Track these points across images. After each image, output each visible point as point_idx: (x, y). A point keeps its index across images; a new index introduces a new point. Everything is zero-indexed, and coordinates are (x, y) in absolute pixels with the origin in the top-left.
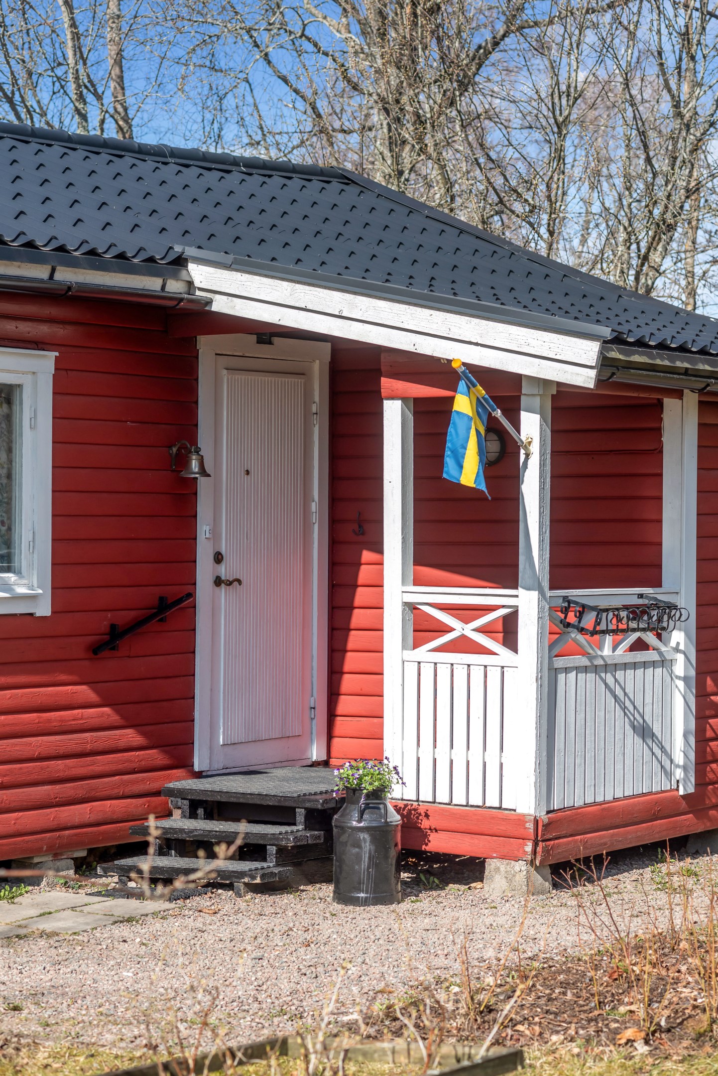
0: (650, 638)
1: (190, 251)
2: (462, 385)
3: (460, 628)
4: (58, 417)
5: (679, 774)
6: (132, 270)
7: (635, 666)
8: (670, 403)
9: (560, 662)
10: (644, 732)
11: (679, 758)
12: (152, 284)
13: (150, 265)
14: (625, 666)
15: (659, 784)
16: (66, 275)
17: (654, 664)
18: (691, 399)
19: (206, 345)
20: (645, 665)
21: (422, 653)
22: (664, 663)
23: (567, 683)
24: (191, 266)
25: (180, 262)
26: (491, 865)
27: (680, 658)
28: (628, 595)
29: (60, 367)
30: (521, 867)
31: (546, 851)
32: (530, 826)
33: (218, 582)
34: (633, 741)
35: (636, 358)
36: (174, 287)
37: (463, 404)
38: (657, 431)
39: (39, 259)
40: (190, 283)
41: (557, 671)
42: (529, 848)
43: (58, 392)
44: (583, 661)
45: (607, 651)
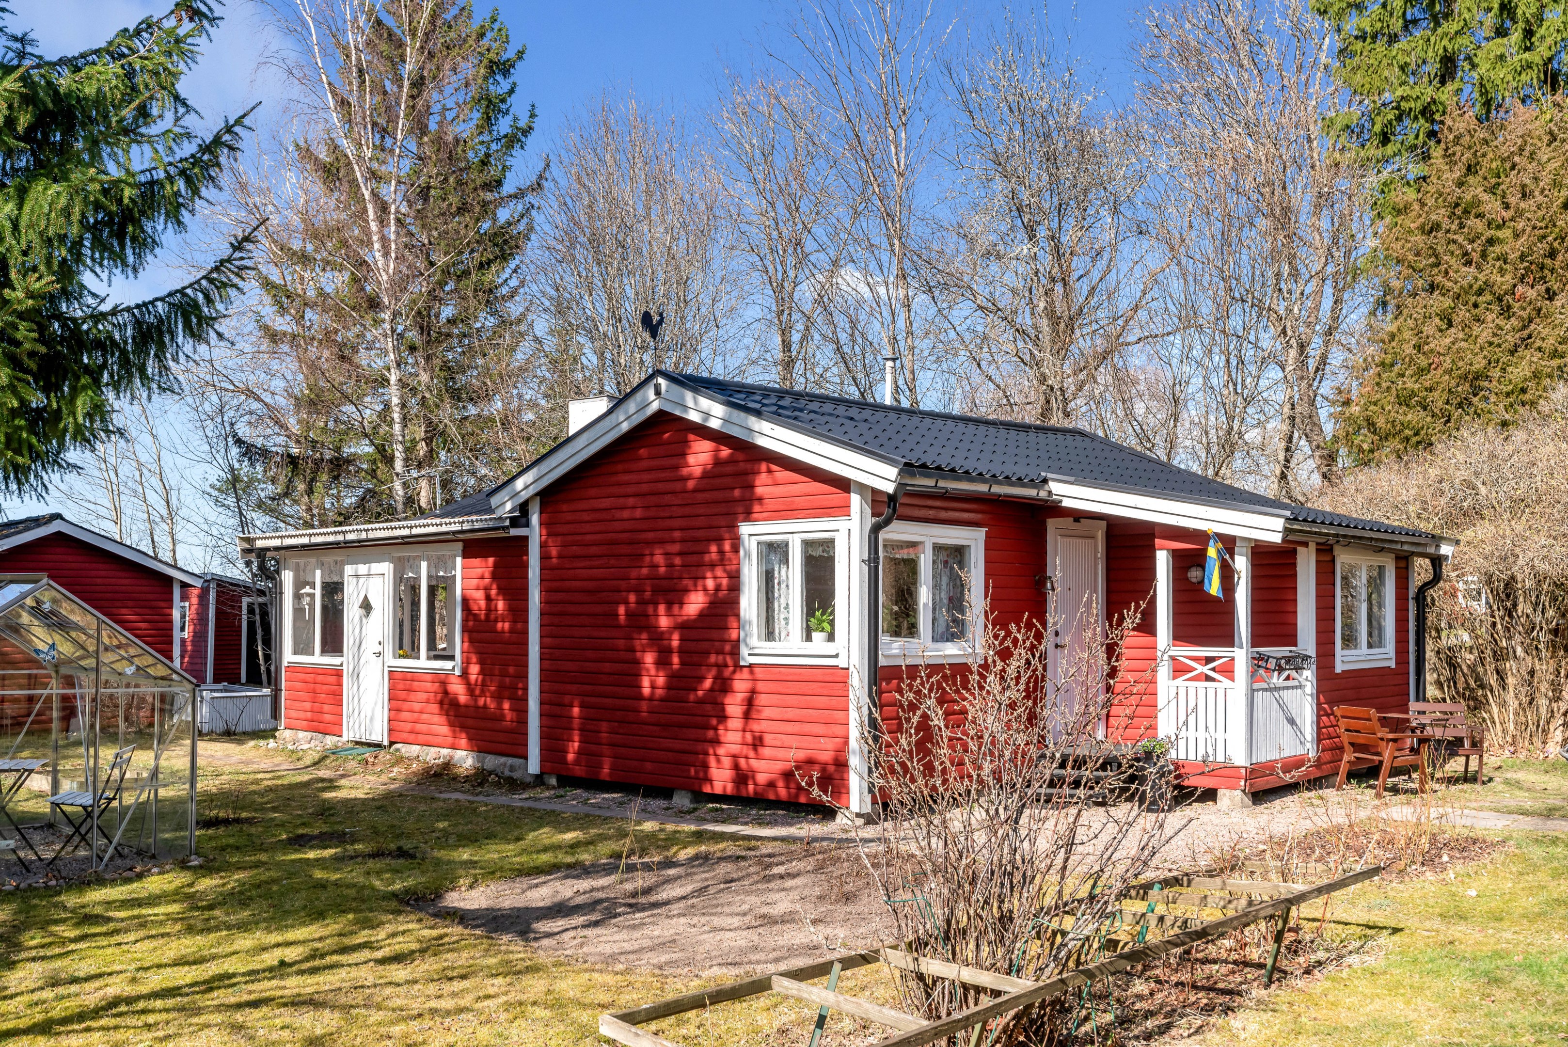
0: (1293, 674)
1: (1050, 475)
2: (1211, 542)
3: (1200, 669)
4: (987, 561)
5: (1309, 745)
6: (1024, 486)
7: (1288, 688)
8: (1301, 550)
9: (1256, 686)
10: (1291, 721)
11: (1309, 737)
12: (1033, 493)
13: (1032, 484)
14: (1284, 688)
15: (1299, 751)
16: (996, 489)
17: (1296, 687)
18: (1312, 547)
19: (1052, 524)
20: (1292, 688)
21: (1179, 681)
22: (1301, 687)
23: (1258, 695)
24: (1051, 483)
25: (1045, 481)
26: (1220, 792)
27: (1309, 684)
28: (1283, 651)
29: (988, 536)
30: (1238, 793)
31: (1251, 785)
32: (1243, 771)
33: (1057, 646)
34: (1287, 727)
35: (1296, 527)
36: (1043, 494)
37: (1212, 552)
38: (1294, 565)
39: (985, 481)
40: (1050, 492)
41: (1253, 691)
42: (1242, 783)
43: (987, 549)
44: (1265, 685)
45: (1275, 680)
